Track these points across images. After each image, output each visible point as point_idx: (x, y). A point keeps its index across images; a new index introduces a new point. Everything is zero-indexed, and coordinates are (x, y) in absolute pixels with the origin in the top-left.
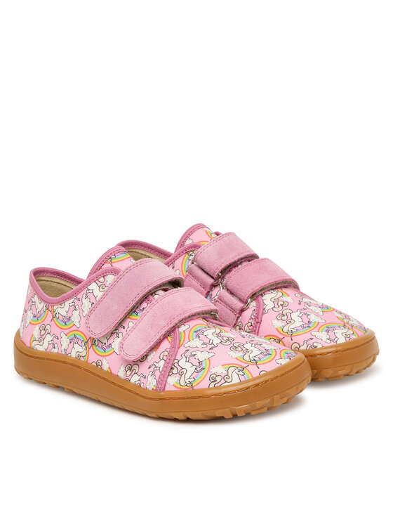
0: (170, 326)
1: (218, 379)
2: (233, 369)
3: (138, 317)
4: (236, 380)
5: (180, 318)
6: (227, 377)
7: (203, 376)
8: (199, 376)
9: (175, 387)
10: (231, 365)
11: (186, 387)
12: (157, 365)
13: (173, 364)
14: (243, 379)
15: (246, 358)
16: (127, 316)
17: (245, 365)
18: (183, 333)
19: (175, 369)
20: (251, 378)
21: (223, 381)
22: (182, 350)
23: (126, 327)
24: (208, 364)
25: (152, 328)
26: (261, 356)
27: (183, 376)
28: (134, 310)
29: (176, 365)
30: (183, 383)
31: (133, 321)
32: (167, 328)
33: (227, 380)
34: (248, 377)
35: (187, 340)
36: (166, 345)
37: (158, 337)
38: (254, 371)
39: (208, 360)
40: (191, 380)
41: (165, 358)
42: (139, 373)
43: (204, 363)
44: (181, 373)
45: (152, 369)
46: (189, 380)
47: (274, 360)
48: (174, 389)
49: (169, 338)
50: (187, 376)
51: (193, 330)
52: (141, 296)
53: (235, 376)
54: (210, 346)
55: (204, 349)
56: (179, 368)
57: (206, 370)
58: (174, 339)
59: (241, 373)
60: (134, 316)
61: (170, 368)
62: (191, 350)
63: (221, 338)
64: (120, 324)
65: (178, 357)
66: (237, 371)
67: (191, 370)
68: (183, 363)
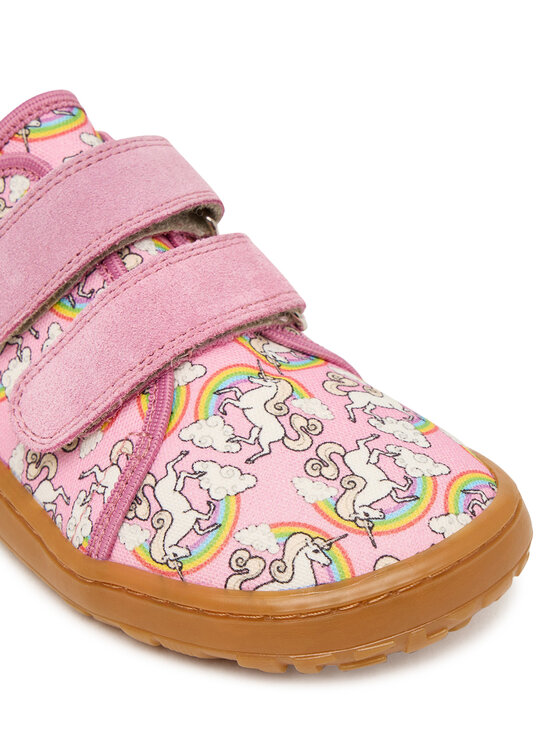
0: (149, 370)
1: (254, 566)
2: (298, 541)
3: (75, 315)
4: (304, 578)
5: (180, 348)
6: (279, 566)
7: (213, 550)
8: (203, 546)
9: (138, 558)
10: (297, 528)
11: (165, 568)
12: (100, 476)
13: (141, 487)
14: (324, 578)
15: (345, 509)
16: (46, 307)
17: (335, 532)
18: (183, 390)
19: (145, 504)
20: (348, 576)
21: (266, 576)
22: (170, 449)
23: (43, 334)
24: (232, 514)
25: (98, 366)
26: (388, 504)
27: (161, 533)
28: (68, 290)
29: (147, 491)
30: (158, 555)
31: (63, 322)
32: (139, 376)
33: (279, 576)
34: (340, 572)
35: (189, 417)
36: (131, 420)
37: (110, 400)
38: (360, 555)
39: (233, 500)
40: (182, 552)
41: (123, 462)
42: (57, 482)
43: (222, 506)
44: (158, 522)
45: (86, 483)
46: (176, 550)
47: (426, 520)
48: (133, 562)
49: (144, 399)
50: (172, 538)
51: (212, 386)
52: (85, 259)
53: (302, 564)
54: (250, 451)
55: (230, 459)
56: (155, 507)
57: (224, 532)
58: (156, 403)
59: (320, 558)
60: (64, 309)
61: (131, 497)
62: (194, 454)
63: (285, 420)
64: (28, 325)
65: (158, 469)
66: (309, 550)
67: (184, 522)
68: (166, 492)
